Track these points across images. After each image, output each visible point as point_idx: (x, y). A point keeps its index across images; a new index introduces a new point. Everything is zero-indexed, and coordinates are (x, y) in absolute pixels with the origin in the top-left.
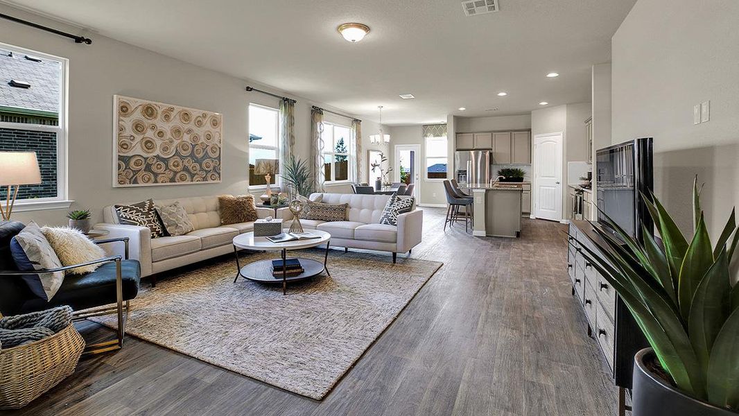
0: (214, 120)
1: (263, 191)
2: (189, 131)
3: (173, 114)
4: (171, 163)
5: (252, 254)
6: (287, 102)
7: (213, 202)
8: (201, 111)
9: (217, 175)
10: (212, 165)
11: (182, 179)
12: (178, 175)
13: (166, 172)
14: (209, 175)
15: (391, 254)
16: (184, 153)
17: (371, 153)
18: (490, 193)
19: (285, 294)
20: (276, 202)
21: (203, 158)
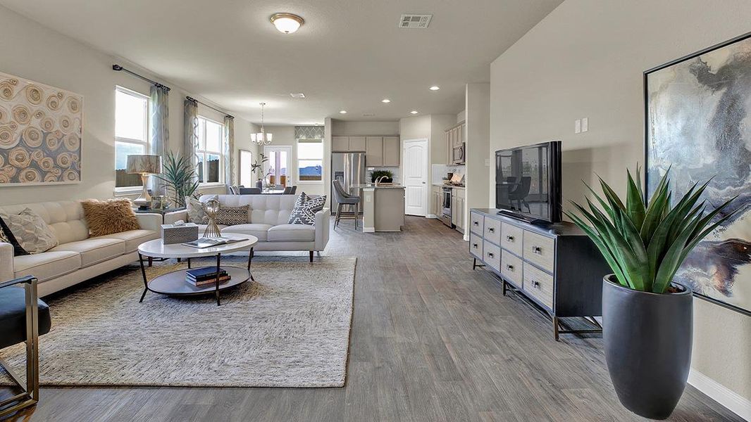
0: (73, 102)
1: (137, 195)
2: (39, 114)
3: (16, 90)
4: (13, 157)
5: (135, 270)
6: (160, 88)
7: (75, 209)
8: (57, 89)
9: (76, 174)
10: (70, 160)
11: (28, 178)
12: (23, 174)
13: (6, 168)
14: (66, 174)
15: (307, 253)
16: (31, 143)
17: (242, 153)
18: (378, 192)
19: (219, 305)
20: (158, 206)
21: (58, 152)
